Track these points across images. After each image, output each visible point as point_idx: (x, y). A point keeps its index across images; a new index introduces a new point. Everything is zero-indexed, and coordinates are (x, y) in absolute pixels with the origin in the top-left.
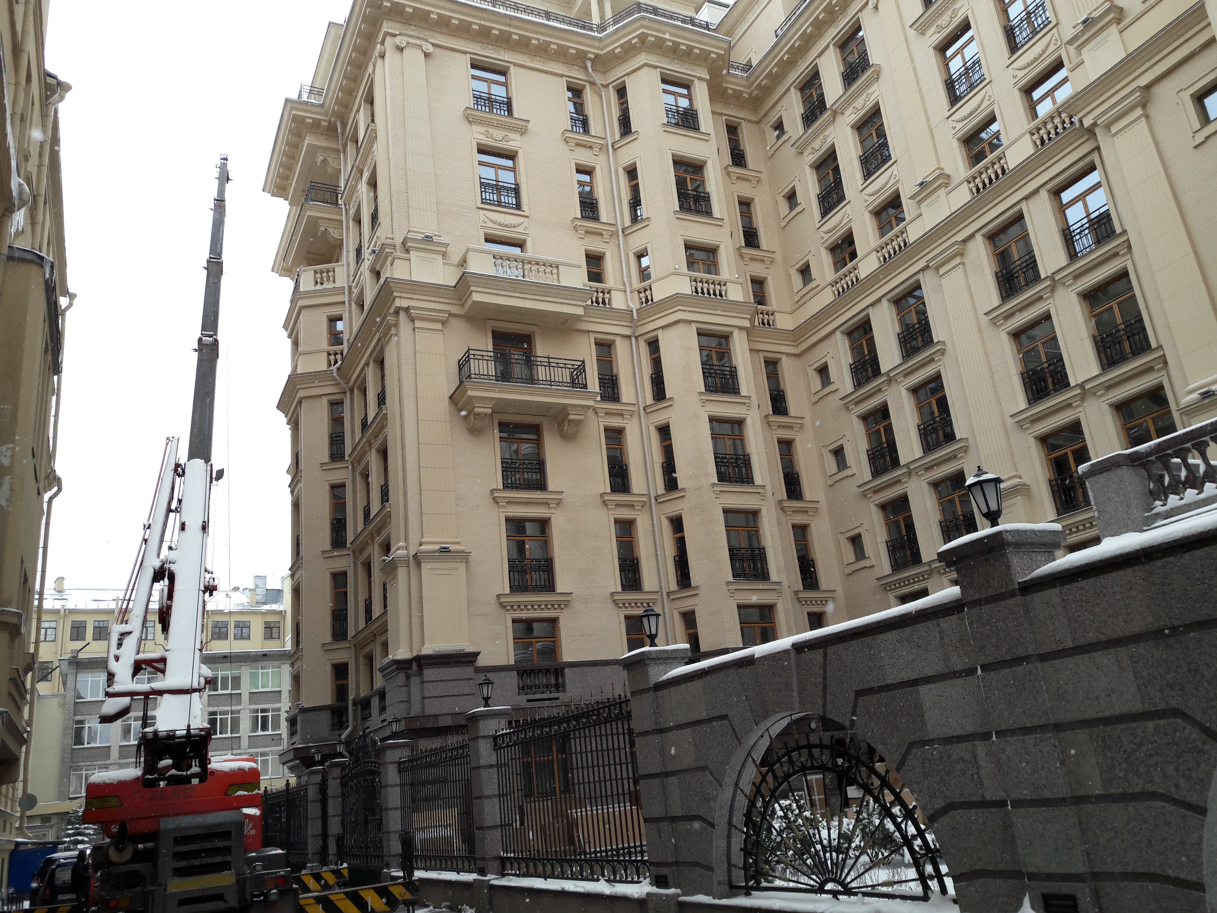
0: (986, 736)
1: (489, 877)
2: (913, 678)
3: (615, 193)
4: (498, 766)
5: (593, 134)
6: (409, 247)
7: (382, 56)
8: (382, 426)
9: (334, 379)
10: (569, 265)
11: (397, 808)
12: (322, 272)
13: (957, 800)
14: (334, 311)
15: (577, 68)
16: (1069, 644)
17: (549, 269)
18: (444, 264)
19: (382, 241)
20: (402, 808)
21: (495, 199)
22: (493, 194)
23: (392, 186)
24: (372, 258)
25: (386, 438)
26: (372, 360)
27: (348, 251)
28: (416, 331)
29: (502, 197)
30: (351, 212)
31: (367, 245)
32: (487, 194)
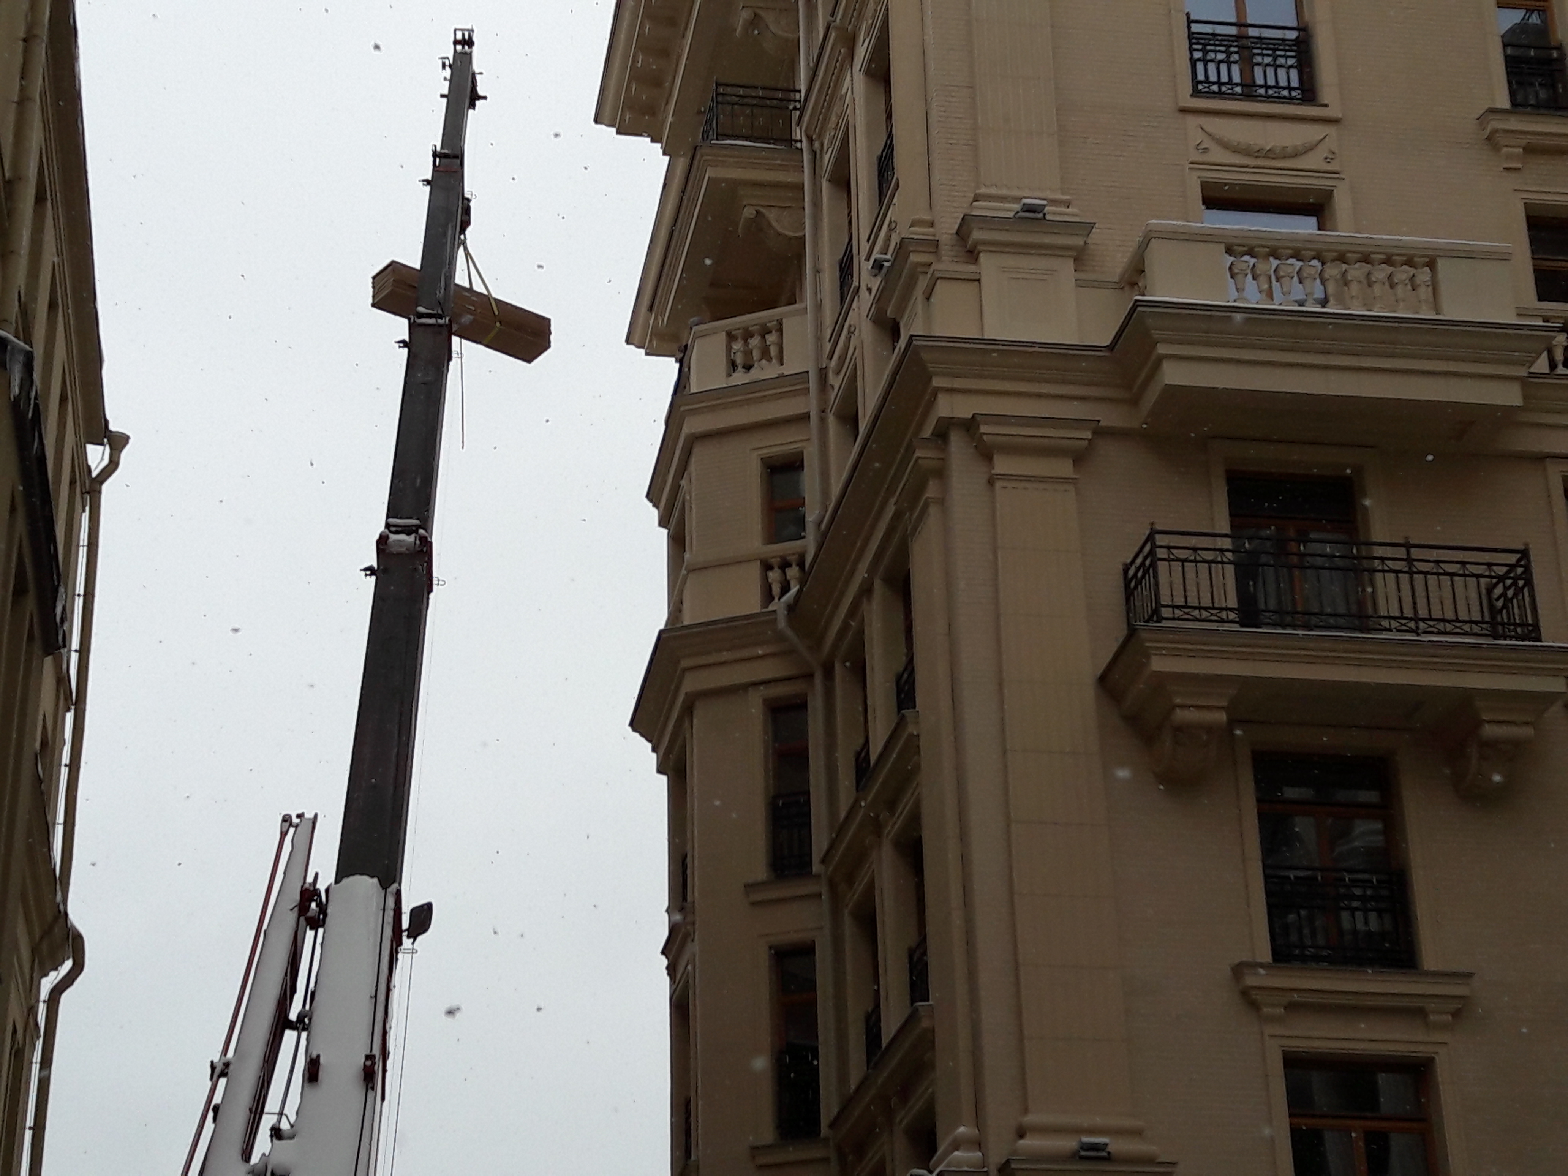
6: (977, 243)
9: (781, 638)
10: (1469, 255)
12: (748, 335)
14: (779, 443)
17: (1403, 273)
18: (1080, 284)
19: (904, 231)
21: (1236, 78)
22: (1229, 63)
23: (931, 72)
24: (876, 283)
25: (917, 805)
26: (878, 584)
27: (817, 271)
28: (998, 485)
29: (1258, 72)
30: (826, 158)
31: (865, 247)
32: (1212, 67)
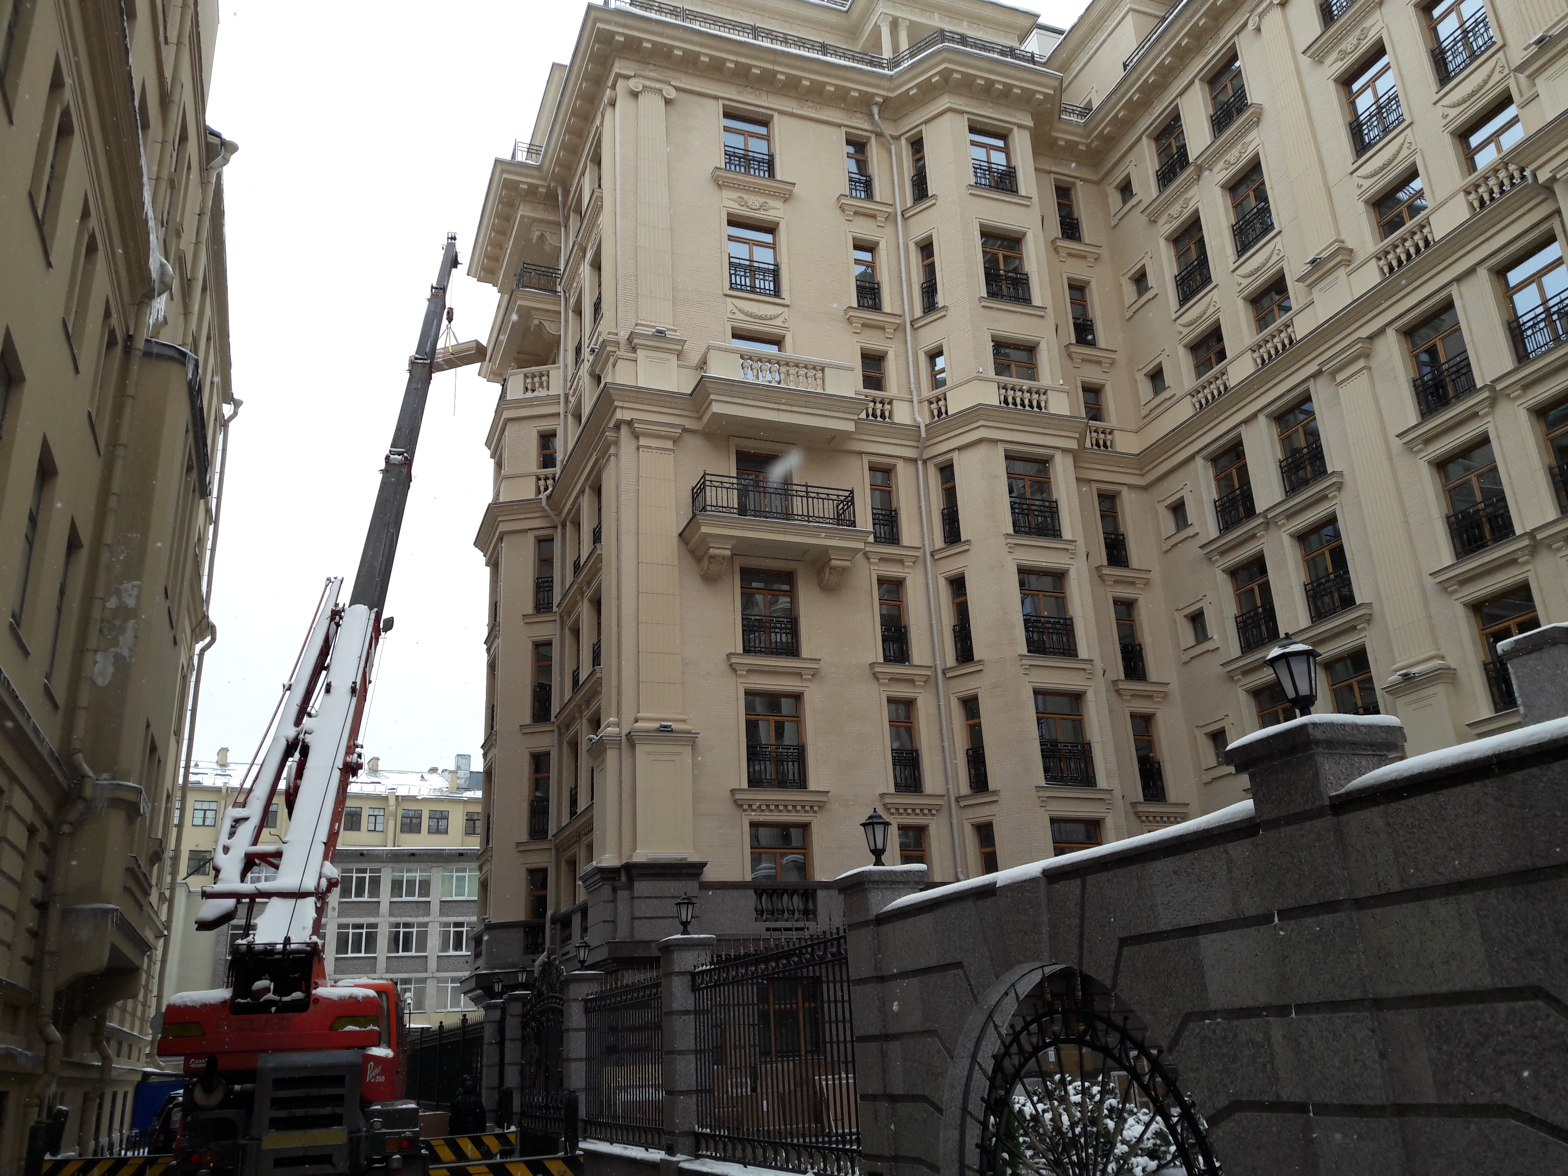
0: (1282, 1011)
1: (679, 1157)
2: (1192, 923)
3: (904, 275)
4: (697, 1012)
5: (878, 200)
6: (636, 344)
7: (613, 104)
8: (596, 570)
9: (544, 510)
10: (838, 367)
11: (581, 1060)
12: (534, 376)
13: (1244, 1099)
14: (546, 425)
15: (860, 115)
16: (1395, 886)
17: (811, 373)
18: (678, 365)
19: (605, 336)
20: (588, 1059)
21: (748, 284)
22: (745, 277)
23: (619, 268)
24: (591, 358)
25: (600, 585)
26: (587, 489)
27: (566, 350)
28: (641, 450)
29: (757, 281)
30: (571, 301)
31: (587, 342)
32: (738, 278)
